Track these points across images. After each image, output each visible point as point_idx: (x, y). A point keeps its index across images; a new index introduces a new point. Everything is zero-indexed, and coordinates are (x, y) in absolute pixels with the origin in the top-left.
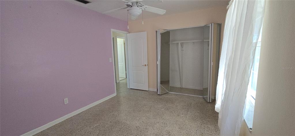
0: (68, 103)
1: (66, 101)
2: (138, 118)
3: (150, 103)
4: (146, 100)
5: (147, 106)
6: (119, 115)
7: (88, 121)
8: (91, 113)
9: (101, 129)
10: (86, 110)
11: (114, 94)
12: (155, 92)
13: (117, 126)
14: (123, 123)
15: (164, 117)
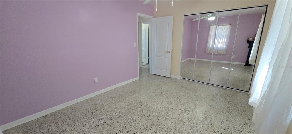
0: (97, 81)
3: (172, 89)
4: (167, 86)
5: (169, 92)
6: (141, 97)
7: (114, 99)
8: (116, 92)
11: (137, 78)
12: (178, 79)
13: (140, 107)
14: (145, 105)
15: (186, 104)
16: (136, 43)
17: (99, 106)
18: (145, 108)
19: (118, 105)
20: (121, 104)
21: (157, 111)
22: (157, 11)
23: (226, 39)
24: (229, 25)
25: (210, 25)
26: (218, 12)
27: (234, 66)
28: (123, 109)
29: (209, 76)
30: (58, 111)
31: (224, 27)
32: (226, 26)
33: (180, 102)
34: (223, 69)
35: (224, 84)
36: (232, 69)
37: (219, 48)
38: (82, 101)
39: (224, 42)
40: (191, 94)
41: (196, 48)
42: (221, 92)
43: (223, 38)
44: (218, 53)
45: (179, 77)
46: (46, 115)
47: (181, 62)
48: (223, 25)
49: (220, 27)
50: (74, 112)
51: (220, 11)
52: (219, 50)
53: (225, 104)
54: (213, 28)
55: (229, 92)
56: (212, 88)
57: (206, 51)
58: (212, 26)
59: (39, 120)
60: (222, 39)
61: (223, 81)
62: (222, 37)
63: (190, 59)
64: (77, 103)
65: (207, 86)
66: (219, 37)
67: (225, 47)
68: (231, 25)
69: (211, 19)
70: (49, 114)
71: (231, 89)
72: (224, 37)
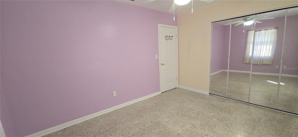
0: (116, 95)
1: (115, 94)
2: (181, 124)
3: (199, 108)
4: (193, 104)
5: (194, 112)
6: (161, 115)
7: (131, 116)
8: (134, 108)
9: (141, 128)
10: (131, 105)
11: (159, 92)
12: (207, 95)
13: (157, 128)
14: (163, 125)
15: (216, 130)
16: (157, 55)
17: (115, 123)
18: (163, 129)
19: (133, 123)
20: (137, 122)
21: (177, 135)
22: (174, 20)
23: (271, 46)
24: (274, 29)
25: (248, 31)
26: (256, 14)
27: (283, 79)
28: (138, 129)
29: (248, 92)
30: (75, 125)
31: (267, 31)
32: (271, 30)
33: (208, 126)
34: (269, 83)
35: (272, 104)
36: (284, 84)
37: (263, 57)
38: (100, 116)
39: (269, 50)
40: (222, 116)
41: (229, 59)
42: (267, 115)
43: (267, 45)
44: (261, 64)
45: (209, 93)
46: (65, 129)
47: (210, 75)
48: (266, 30)
49: (261, 31)
50: (90, 127)
51: (259, 13)
52: (262, 60)
53: (273, 133)
54: (251, 33)
55: (279, 116)
56: (252, 109)
57: (245, 61)
58: (251, 31)
59: (58, 133)
60: (265, 46)
61: (270, 99)
62: (265, 44)
63: (223, 70)
64: (95, 118)
65: (246, 106)
66: (261, 43)
67: (270, 56)
68: (277, 28)
69: (248, 23)
70: (68, 127)
71: (282, 112)
72: (269, 44)
